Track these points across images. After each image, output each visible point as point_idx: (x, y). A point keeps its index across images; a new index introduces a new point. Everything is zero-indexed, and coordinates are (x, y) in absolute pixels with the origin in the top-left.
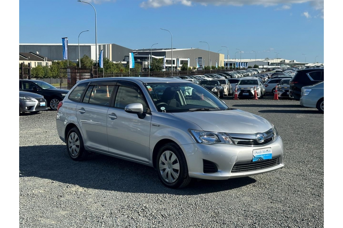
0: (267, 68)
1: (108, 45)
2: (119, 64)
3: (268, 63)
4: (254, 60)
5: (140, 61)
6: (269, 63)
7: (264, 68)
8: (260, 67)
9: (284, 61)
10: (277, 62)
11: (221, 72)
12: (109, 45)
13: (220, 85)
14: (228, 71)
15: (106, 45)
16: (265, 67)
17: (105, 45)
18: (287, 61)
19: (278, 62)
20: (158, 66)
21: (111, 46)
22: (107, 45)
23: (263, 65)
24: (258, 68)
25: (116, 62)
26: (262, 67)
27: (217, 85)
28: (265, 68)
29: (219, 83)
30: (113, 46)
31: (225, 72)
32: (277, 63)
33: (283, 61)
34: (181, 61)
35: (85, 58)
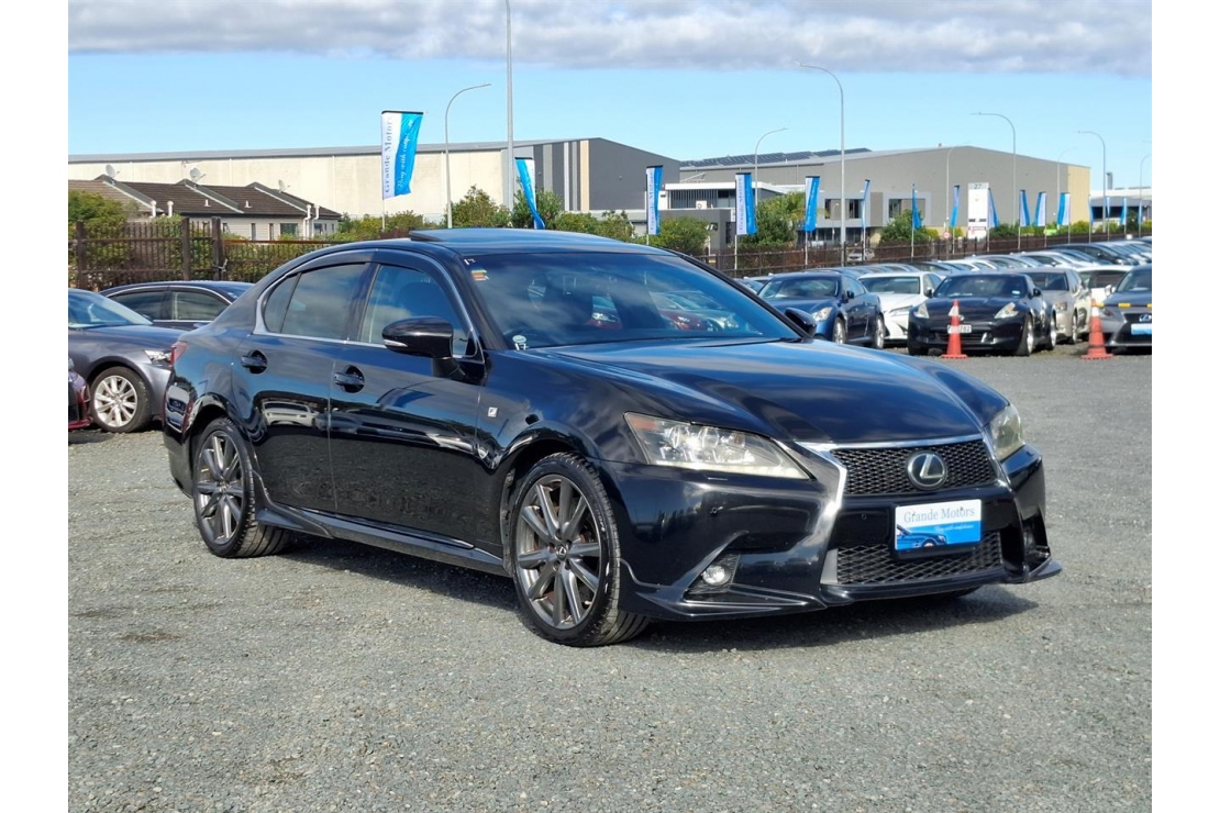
1: (575, 144)
2: (617, 222)
5: (708, 205)
11: (1069, 244)
13: (1038, 294)
14: (1105, 240)
15: (566, 145)
20: (779, 224)
21: (585, 147)
22: (571, 142)
25: (603, 214)
27: (1021, 296)
29: (1031, 286)
30: (597, 145)
31: (1090, 244)
34: (891, 201)
35: (472, 199)
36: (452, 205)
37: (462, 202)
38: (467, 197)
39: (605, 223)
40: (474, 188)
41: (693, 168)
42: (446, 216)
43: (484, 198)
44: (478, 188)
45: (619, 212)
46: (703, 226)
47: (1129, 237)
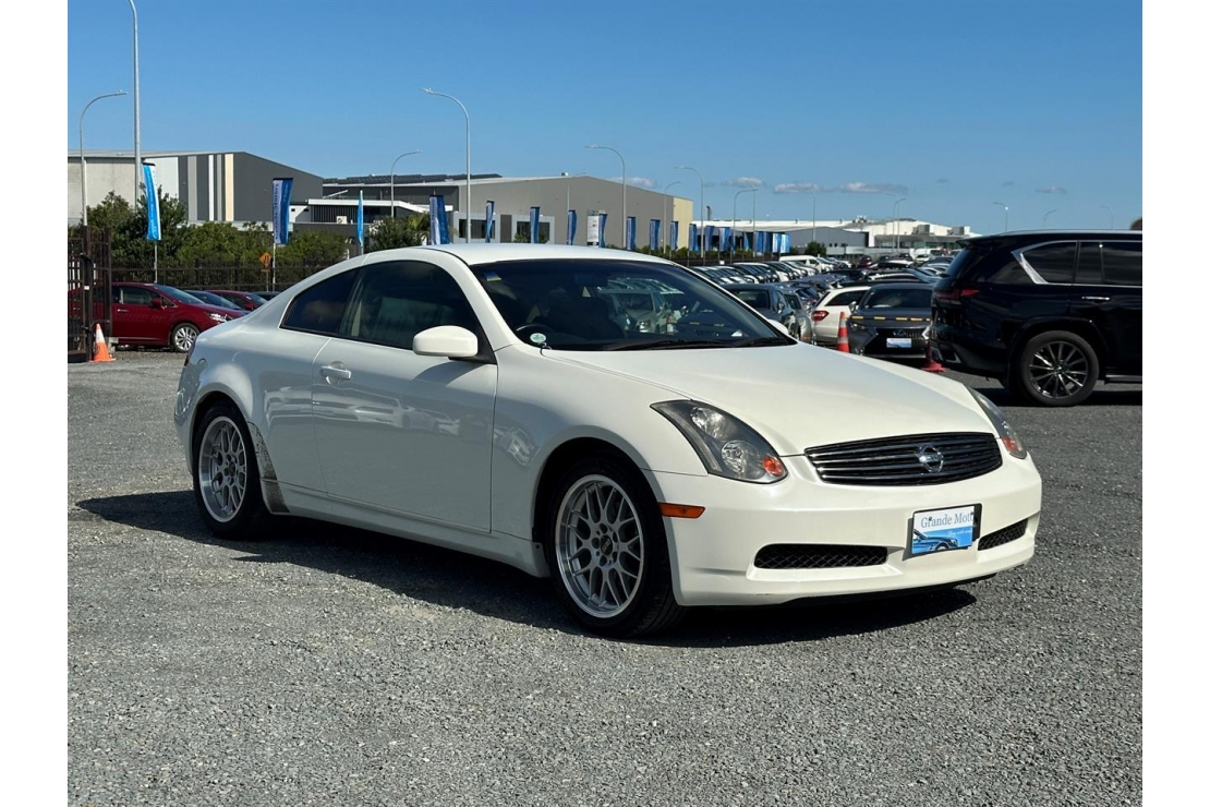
0: (856, 256)
1: (219, 157)
2: (256, 233)
3: (863, 236)
4: (809, 224)
5: (348, 220)
6: (867, 234)
7: (848, 255)
8: (830, 251)
9: (927, 227)
10: (896, 233)
12: (223, 156)
14: (701, 265)
15: (211, 158)
16: (850, 250)
17: (208, 155)
18: (939, 231)
19: (902, 233)
21: (229, 159)
22: (215, 156)
23: (844, 245)
24: (824, 255)
25: (245, 225)
26: (839, 251)
28: (851, 255)
30: (241, 159)
32: (897, 236)
33: (922, 230)
34: (519, 223)
35: (110, 205)
36: (88, 209)
37: (99, 207)
38: (104, 203)
39: (247, 233)
40: (112, 194)
41: (336, 185)
42: (82, 220)
43: (122, 204)
44: (116, 194)
45: (259, 224)
46: (342, 240)
47: (722, 262)
